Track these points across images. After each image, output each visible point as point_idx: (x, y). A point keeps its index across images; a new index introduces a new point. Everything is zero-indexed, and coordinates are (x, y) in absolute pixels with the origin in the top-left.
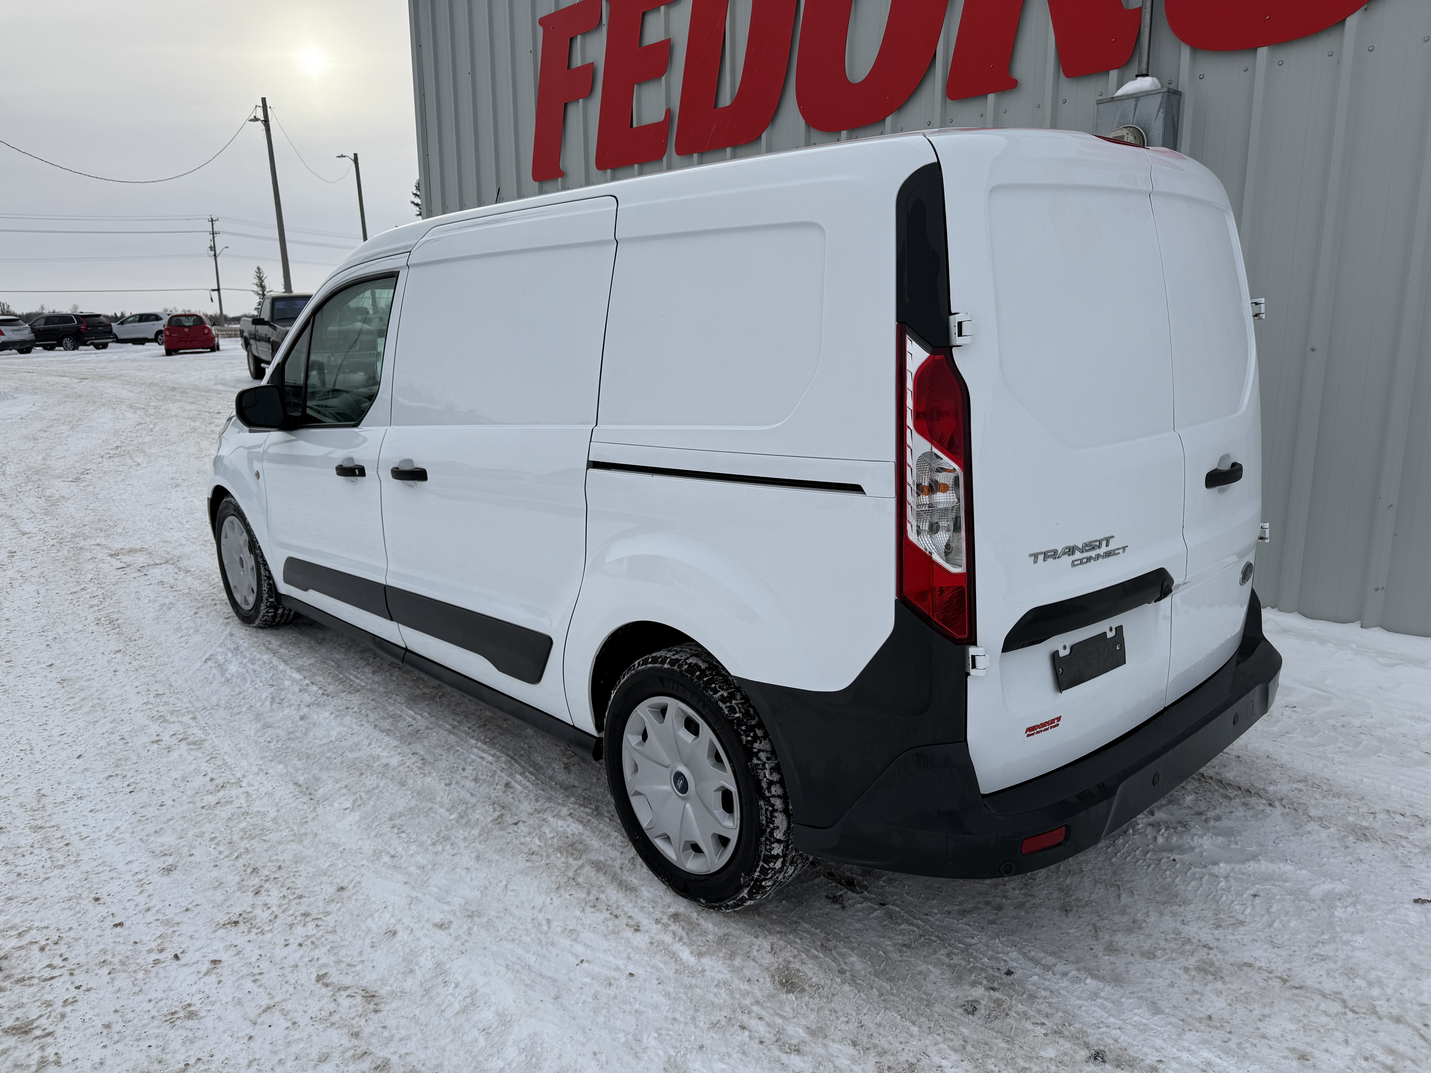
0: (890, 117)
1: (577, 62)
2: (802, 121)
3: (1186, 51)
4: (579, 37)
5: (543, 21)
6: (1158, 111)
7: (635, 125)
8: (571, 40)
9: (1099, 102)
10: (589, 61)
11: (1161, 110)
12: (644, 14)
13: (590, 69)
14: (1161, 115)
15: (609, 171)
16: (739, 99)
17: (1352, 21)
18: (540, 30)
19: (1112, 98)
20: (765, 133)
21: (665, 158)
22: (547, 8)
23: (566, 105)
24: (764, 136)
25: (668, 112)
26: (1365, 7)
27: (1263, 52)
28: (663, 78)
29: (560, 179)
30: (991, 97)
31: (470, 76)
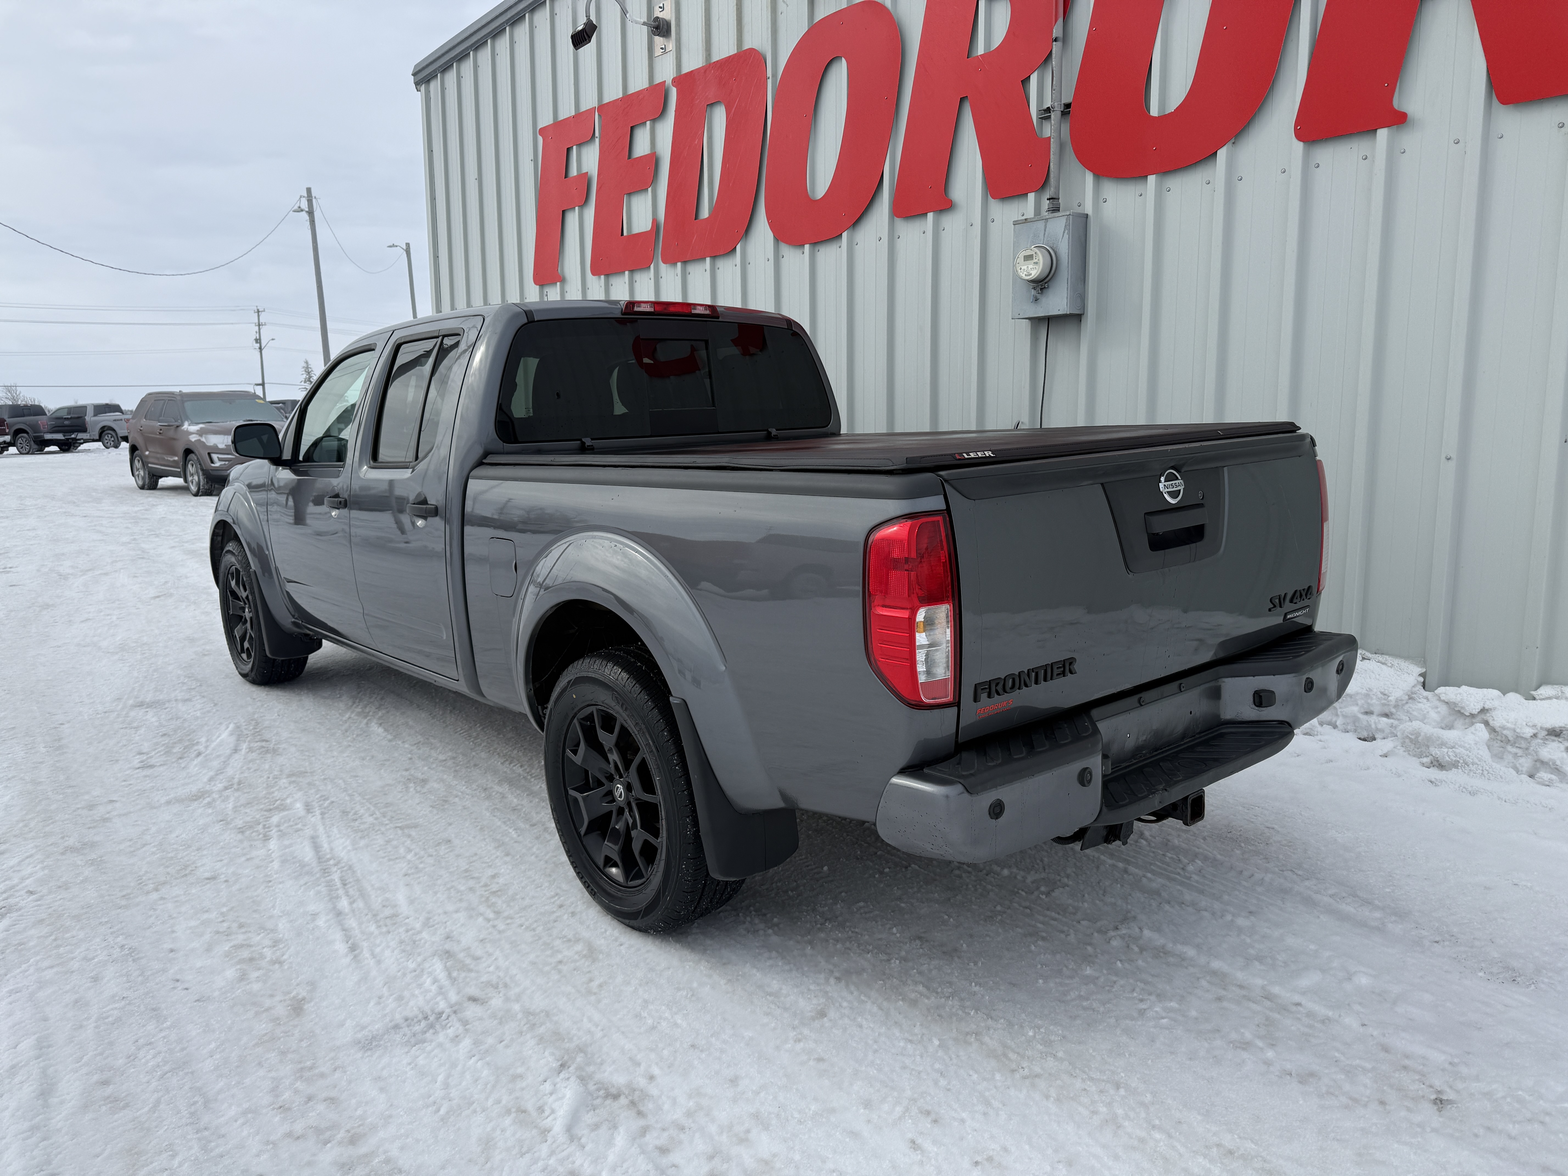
0: (846, 232)
1: (574, 172)
2: (770, 235)
3: (1089, 177)
4: (575, 147)
5: (543, 131)
6: (1064, 232)
7: (625, 233)
8: (569, 150)
9: (1016, 223)
10: (584, 171)
11: (1066, 231)
12: (632, 128)
13: (585, 178)
14: (1066, 236)
15: (602, 277)
16: (714, 212)
17: (1222, 153)
18: (540, 139)
19: (1026, 219)
20: (739, 244)
21: (652, 266)
22: (546, 120)
23: (564, 212)
24: (738, 247)
25: (655, 222)
26: (1233, 141)
27: (1152, 179)
28: (650, 189)
29: (558, 283)
30: (930, 215)
31: (477, 182)
